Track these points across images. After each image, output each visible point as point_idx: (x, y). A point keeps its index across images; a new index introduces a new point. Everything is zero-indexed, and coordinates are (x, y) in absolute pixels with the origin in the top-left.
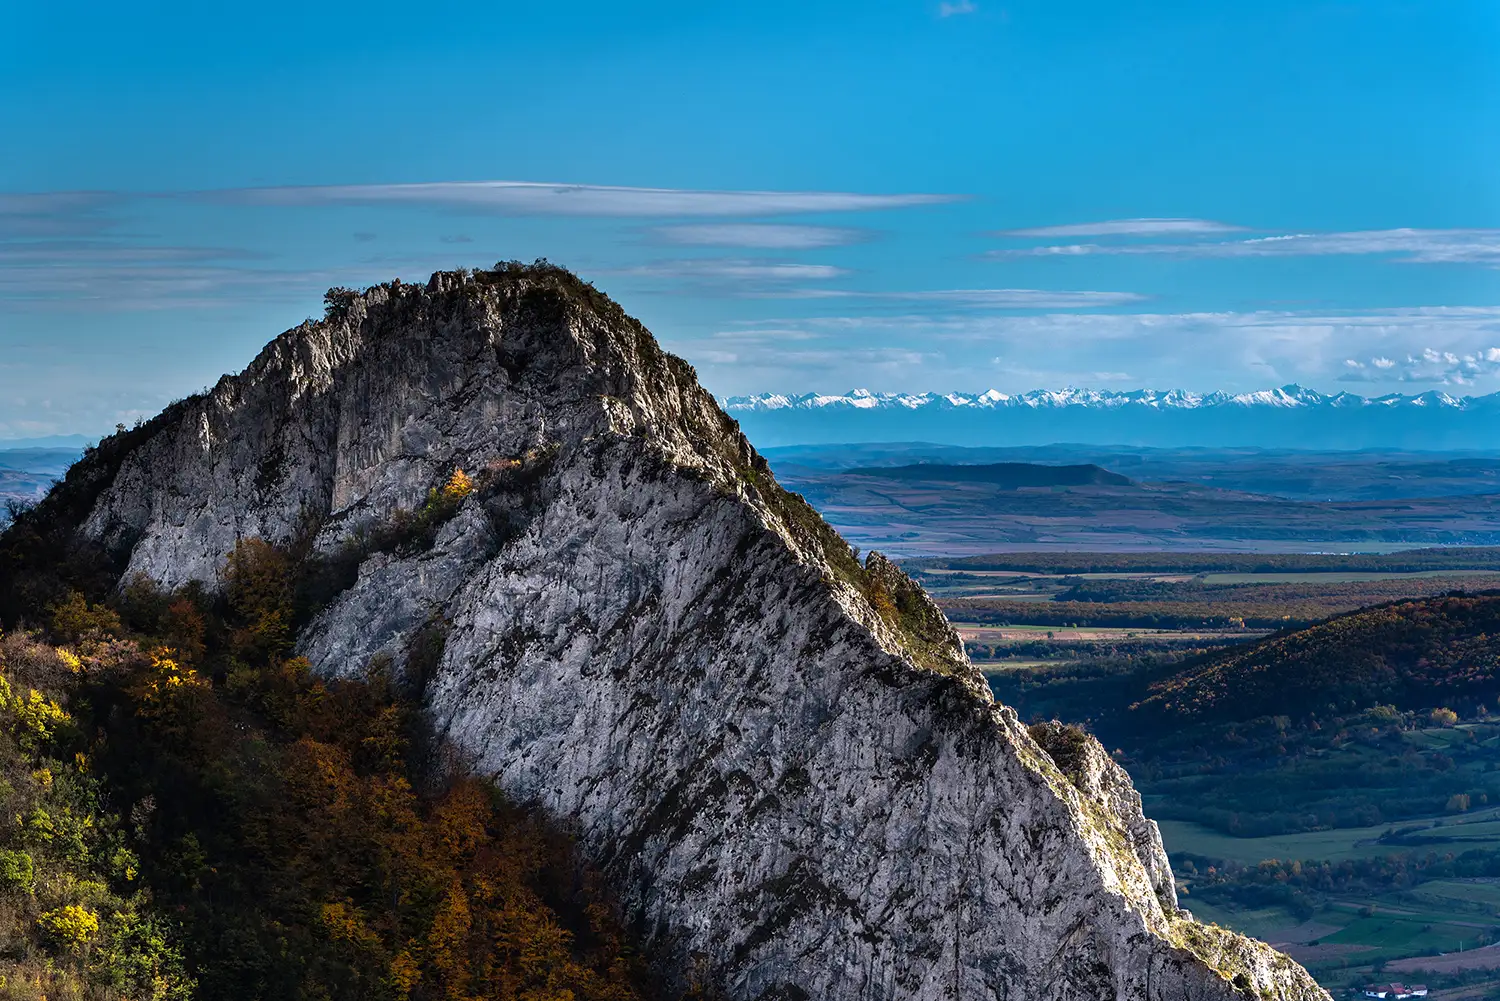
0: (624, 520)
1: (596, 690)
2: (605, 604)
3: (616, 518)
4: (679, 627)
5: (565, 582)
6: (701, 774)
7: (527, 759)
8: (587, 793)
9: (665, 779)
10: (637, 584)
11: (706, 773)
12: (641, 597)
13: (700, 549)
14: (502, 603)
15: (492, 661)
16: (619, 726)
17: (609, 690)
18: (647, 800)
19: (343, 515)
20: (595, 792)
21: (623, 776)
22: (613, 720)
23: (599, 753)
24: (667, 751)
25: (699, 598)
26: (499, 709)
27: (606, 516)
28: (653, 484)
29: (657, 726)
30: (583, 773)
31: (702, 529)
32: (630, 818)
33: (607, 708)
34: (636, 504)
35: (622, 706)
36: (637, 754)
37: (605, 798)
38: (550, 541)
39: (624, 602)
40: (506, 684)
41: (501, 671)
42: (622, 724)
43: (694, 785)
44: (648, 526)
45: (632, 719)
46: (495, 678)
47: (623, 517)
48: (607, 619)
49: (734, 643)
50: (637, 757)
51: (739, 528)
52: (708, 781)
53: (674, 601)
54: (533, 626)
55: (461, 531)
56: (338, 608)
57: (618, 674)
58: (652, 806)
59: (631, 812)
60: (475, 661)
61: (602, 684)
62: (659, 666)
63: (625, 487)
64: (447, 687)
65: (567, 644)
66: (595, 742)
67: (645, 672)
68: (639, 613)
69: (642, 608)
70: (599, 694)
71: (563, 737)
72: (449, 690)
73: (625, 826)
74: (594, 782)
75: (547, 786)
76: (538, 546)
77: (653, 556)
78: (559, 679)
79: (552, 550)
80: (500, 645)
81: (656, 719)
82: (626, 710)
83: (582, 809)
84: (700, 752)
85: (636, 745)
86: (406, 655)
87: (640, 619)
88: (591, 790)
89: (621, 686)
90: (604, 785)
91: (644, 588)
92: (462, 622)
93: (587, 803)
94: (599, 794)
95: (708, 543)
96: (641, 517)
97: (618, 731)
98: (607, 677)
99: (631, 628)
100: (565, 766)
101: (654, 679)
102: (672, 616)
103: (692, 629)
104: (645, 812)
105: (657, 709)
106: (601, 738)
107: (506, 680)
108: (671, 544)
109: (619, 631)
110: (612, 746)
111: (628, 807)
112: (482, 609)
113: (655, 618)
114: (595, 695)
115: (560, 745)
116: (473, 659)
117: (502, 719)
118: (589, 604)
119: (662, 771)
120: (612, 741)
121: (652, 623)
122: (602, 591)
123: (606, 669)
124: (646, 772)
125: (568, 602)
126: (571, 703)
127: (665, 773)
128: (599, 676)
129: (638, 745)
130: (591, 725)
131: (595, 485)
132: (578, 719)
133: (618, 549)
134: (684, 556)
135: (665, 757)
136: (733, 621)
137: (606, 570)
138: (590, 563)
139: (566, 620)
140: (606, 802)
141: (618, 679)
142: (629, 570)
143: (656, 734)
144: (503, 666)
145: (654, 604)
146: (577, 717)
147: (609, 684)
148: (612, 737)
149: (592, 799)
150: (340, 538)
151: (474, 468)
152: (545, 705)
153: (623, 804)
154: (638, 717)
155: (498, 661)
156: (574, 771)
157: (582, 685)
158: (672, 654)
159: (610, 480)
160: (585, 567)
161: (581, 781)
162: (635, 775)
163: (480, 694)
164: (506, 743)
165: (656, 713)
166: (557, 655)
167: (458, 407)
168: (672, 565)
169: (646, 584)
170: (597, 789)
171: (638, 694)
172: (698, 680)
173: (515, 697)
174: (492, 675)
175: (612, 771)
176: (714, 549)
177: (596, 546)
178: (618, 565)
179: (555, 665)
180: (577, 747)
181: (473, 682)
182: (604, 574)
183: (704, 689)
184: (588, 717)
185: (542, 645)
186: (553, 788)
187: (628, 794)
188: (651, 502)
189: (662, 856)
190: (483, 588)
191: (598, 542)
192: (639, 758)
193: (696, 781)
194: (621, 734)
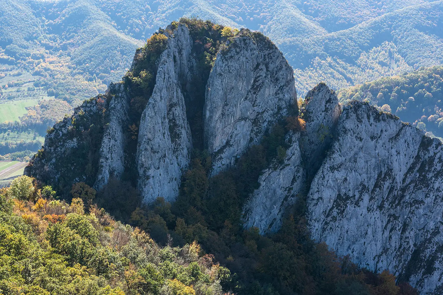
0: (372, 140)
1: (373, 217)
2: (370, 178)
3: (370, 140)
4: (402, 184)
5: (353, 171)
6: (431, 245)
7: (354, 253)
8: (377, 262)
9: (411, 249)
10: (380, 168)
11: (433, 244)
12: (383, 173)
13: (405, 149)
14: (333, 185)
15: (333, 212)
16: (385, 230)
17: (378, 216)
18: (402, 260)
19: (221, 151)
20: (380, 261)
21: (390, 251)
22: (382, 229)
23: (379, 244)
24: (408, 237)
25: (411, 170)
26: (340, 234)
27: (366, 139)
28: (380, 122)
29: (401, 227)
30: (374, 254)
31: (402, 141)
32: (396, 269)
33: (379, 223)
34: (376, 133)
35: (384, 222)
36: (395, 241)
37: (385, 262)
38: (346, 154)
39: (376, 176)
40: (341, 222)
41: (338, 216)
42: (386, 229)
43: (429, 250)
44: (383, 142)
45: (389, 226)
46: (336, 220)
47: (372, 138)
48: (371, 185)
49: (436, 188)
50: (395, 242)
51: (418, 139)
52: (435, 247)
53: (399, 173)
54: (346, 193)
55: (293, 153)
56: (254, 199)
57: (381, 207)
58: (405, 262)
59: (396, 267)
60: (325, 214)
61: (375, 214)
62: (397, 202)
63: (371, 125)
64: (316, 228)
65: (361, 199)
66: (377, 239)
67: (391, 205)
68: (384, 180)
69: (385, 177)
70: (375, 218)
71: (365, 240)
72: (317, 229)
73: (395, 273)
74: (379, 256)
75: (362, 263)
76: (341, 156)
77: (387, 154)
78: (361, 215)
79: (348, 158)
80: (334, 204)
81: (400, 224)
82: (386, 223)
83: (377, 270)
84: (427, 236)
85: (393, 237)
86: (280, 216)
87: (386, 183)
88: (379, 261)
89: (383, 213)
90: (383, 257)
91: (383, 169)
92: (316, 196)
93: (378, 267)
94: (382, 261)
95: (408, 146)
96: (379, 138)
97: (385, 233)
98: (376, 210)
99: (382, 187)
100: (368, 253)
101: (396, 207)
102: (399, 179)
103: (410, 184)
104: (403, 265)
105: (399, 220)
106: (379, 237)
107: (341, 220)
108: (392, 148)
109: (378, 189)
110: (384, 240)
111: (394, 264)
112: (324, 189)
113: (391, 181)
114: (373, 218)
115: (364, 244)
116: (324, 212)
117: (341, 238)
118: (364, 180)
119: (408, 247)
120: (384, 238)
121: (390, 183)
122: (369, 173)
123: (375, 207)
124: (400, 248)
125: (357, 179)
126: (366, 225)
127: (410, 247)
128: (373, 210)
129: (395, 237)
130: (374, 232)
131: (359, 125)
132: (370, 231)
133: (373, 153)
134: (398, 153)
135: (408, 240)
136: (433, 179)
137: (369, 163)
138: (362, 161)
139: (358, 188)
140: (386, 264)
141: (381, 210)
142: (378, 162)
143: (401, 231)
144: (338, 213)
145: (390, 175)
146: (369, 230)
147: (378, 213)
148: (383, 235)
149: (380, 265)
150: (223, 163)
151: (265, 120)
152: (358, 228)
153: (392, 264)
154: (392, 225)
155: (335, 212)
156: (371, 254)
157: (369, 215)
158: (403, 196)
159: (364, 123)
160: (361, 163)
161: (375, 258)
162: (395, 250)
163: (331, 228)
164: (346, 248)
165: (399, 222)
166: (357, 204)
167: (256, 92)
168: (395, 158)
169: (384, 167)
170: (381, 260)
171: (390, 216)
172: (421, 206)
173: (346, 227)
174: (334, 219)
175: (385, 250)
176: (412, 149)
177: (364, 153)
178: (374, 160)
179: (358, 209)
180: (371, 243)
181: (326, 223)
182: (369, 165)
183: (424, 209)
184: (373, 229)
185: (352, 201)
186: (365, 264)
187: (394, 258)
188: (382, 131)
189: (420, 283)
190: (323, 179)
191: (365, 151)
192: (396, 242)
193: (429, 248)
194: (387, 234)
